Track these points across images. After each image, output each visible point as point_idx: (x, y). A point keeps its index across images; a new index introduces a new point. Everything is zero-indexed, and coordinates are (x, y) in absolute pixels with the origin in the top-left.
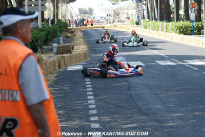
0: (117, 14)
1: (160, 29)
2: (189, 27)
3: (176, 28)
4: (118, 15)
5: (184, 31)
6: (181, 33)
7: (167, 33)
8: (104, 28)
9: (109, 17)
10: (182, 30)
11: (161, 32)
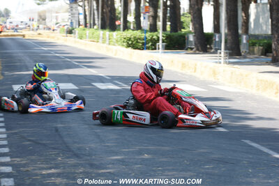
0: (42, 18)
1: (100, 40)
2: (140, 39)
3: (123, 39)
4: (44, 20)
5: (133, 44)
6: (129, 46)
7: (111, 46)
8: (24, 36)
9: (31, 22)
10: (130, 42)
11: (102, 45)
